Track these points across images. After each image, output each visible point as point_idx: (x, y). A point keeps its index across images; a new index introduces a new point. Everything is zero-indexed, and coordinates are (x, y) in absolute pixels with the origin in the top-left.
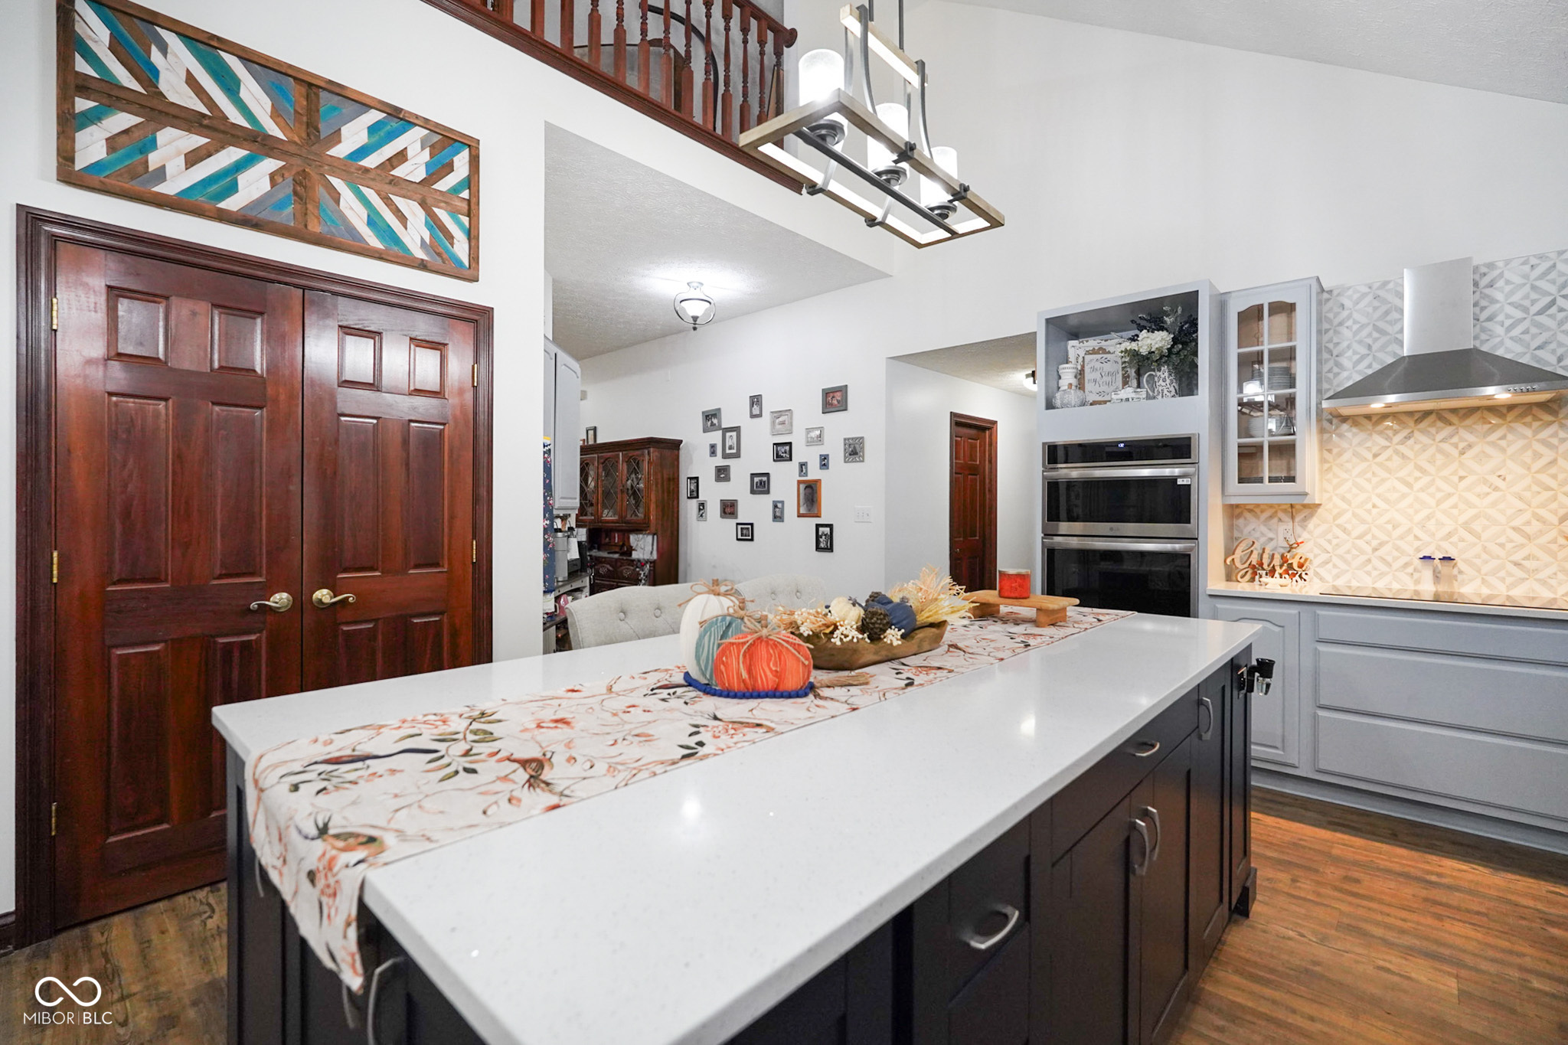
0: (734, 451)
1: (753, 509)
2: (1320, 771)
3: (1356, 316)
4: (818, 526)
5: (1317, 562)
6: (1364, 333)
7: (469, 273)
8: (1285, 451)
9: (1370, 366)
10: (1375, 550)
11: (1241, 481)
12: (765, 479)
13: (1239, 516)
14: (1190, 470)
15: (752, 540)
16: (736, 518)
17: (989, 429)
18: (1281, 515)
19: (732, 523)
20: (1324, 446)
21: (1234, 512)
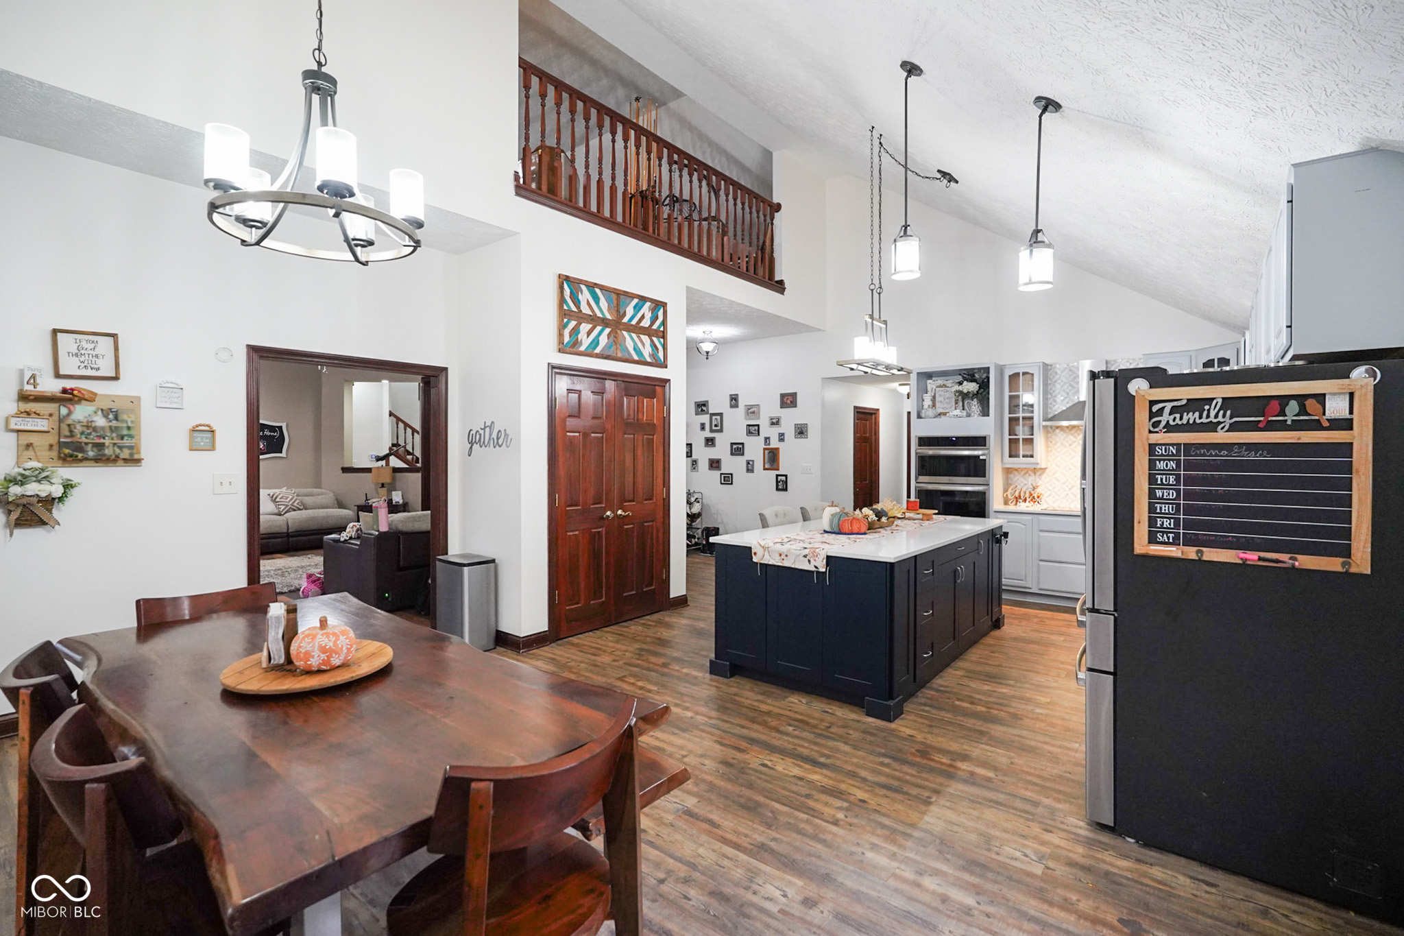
0: (719, 428)
1: (731, 464)
2: (1040, 589)
3: (1062, 378)
4: (777, 476)
5: (1046, 495)
6: (1066, 387)
7: (664, 365)
8: (1029, 442)
9: (1068, 403)
10: (1070, 489)
11: (1010, 456)
12: (741, 446)
13: (1011, 473)
14: (986, 452)
15: (732, 484)
16: (720, 470)
17: (875, 414)
18: (1030, 472)
19: (717, 474)
20: (1047, 439)
21: (1008, 471)
